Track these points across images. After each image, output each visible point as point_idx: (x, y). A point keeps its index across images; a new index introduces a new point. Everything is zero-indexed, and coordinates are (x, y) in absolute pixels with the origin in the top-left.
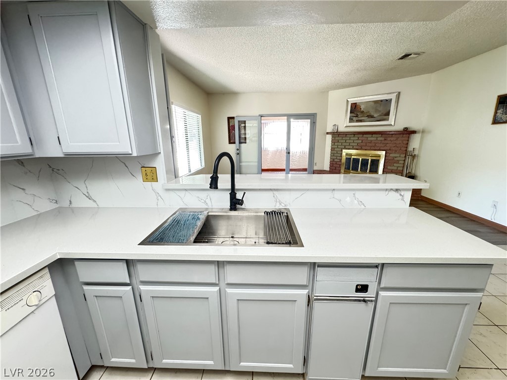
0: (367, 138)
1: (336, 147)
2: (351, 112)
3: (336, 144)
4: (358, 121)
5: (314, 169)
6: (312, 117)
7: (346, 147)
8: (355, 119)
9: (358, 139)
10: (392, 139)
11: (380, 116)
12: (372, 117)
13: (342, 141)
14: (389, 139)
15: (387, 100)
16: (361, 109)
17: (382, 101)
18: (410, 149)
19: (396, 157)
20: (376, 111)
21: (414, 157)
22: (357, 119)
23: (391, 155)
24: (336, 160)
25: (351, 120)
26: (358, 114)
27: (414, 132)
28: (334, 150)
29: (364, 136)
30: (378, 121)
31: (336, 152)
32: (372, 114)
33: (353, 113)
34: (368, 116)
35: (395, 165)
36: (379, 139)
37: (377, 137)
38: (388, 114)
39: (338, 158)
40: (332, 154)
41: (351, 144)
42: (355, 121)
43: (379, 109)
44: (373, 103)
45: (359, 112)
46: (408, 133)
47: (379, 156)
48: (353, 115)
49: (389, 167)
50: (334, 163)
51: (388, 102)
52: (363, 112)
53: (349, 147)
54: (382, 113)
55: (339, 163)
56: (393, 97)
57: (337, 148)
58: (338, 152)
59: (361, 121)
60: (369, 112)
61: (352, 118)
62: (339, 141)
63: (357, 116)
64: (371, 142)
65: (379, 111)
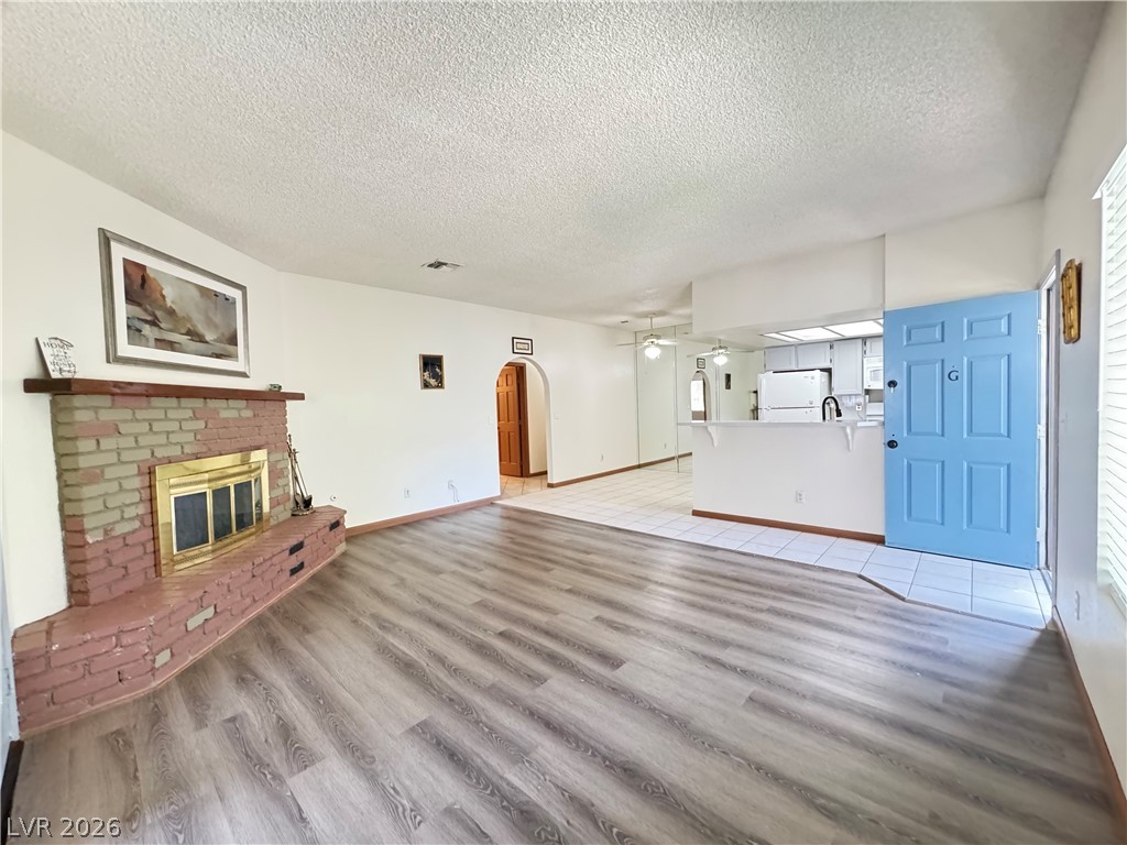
1: (113, 458)
3: (105, 443)
4: (163, 344)
8: (147, 330)
9: (192, 418)
11: (219, 340)
12: (202, 340)
13: (137, 428)
15: (227, 298)
16: (163, 297)
17: (216, 295)
19: (278, 462)
20: (209, 322)
21: (294, 454)
22: (156, 333)
24: (118, 529)
25: (134, 332)
26: (159, 313)
28: (103, 478)
29: (207, 403)
30: (218, 356)
31: (114, 487)
32: (201, 329)
33: (138, 304)
34: (189, 333)
35: (279, 482)
37: (238, 411)
38: (233, 340)
39: (130, 513)
41: (172, 438)
42: (152, 342)
43: (214, 318)
44: (195, 293)
45: (160, 307)
47: (262, 466)
48: (137, 311)
49: (273, 494)
51: (229, 303)
52: (171, 312)
54: (222, 334)
55: (143, 535)
56: (236, 295)
57: (120, 462)
58: (127, 484)
59: (171, 346)
60: (189, 318)
61: (138, 324)
62: (123, 428)
63: (154, 323)
64: (225, 424)
65: (216, 326)
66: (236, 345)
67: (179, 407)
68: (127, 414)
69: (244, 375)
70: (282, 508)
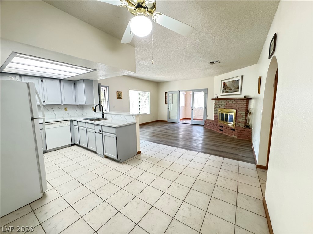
0: (229, 102)
1: (217, 107)
2: (223, 88)
3: (216, 105)
5: (207, 119)
6: (206, 91)
8: (225, 91)
9: (225, 103)
10: (239, 102)
11: (235, 89)
12: (232, 90)
14: (238, 102)
15: (237, 80)
16: (227, 85)
17: (235, 81)
19: (241, 113)
21: (251, 113)
23: (239, 112)
24: (216, 114)
25: (223, 91)
26: (226, 88)
27: (251, 99)
28: (216, 109)
29: (228, 100)
30: (234, 92)
32: (232, 88)
34: (230, 89)
35: (241, 118)
37: (233, 102)
38: (238, 88)
40: (215, 111)
41: (222, 105)
43: (234, 85)
44: (231, 82)
49: (238, 120)
50: (215, 116)
51: (238, 81)
52: (227, 87)
56: (240, 78)
59: (227, 92)
60: (230, 87)
62: (218, 104)
63: (225, 90)
64: (230, 104)
65: (234, 87)
66: (238, 89)
68: (218, 102)
69: (239, 95)
70: (241, 124)
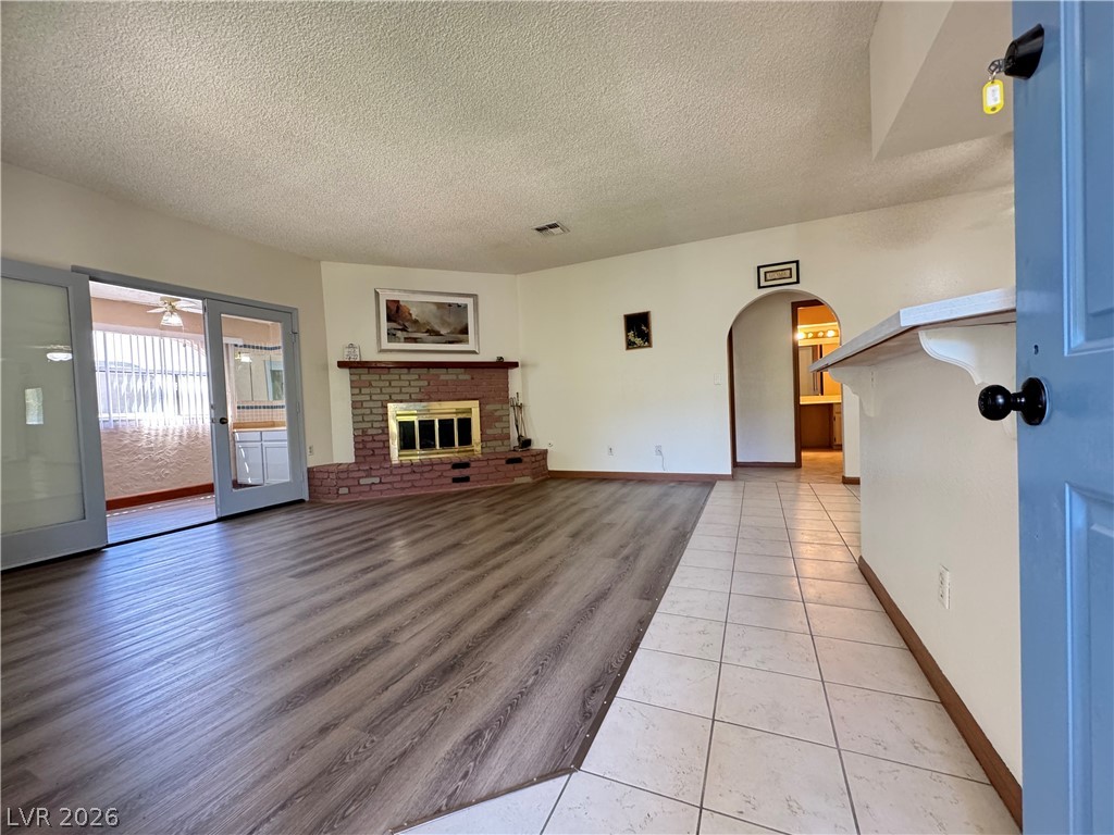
0: (438, 375)
1: (368, 398)
2: (389, 319)
3: (364, 391)
4: (408, 340)
5: (313, 465)
6: (286, 317)
7: (394, 397)
8: (399, 334)
9: (419, 379)
10: (484, 377)
11: (452, 333)
12: (437, 334)
13: (381, 384)
15: (458, 306)
16: (410, 314)
17: (450, 305)
18: (512, 394)
19: (496, 410)
20: (444, 323)
21: (520, 407)
22: (405, 334)
23: (489, 407)
24: (370, 432)
25: (392, 336)
26: (406, 324)
27: (515, 365)
28: (362, 407)
29: (432, 370)
30: (448, 343)
31: (368, 411)
32: (437, 328)
33: (395, 321)
34: (429, 332)
35: (497, 424)
36: (461, 377)
37: (457, 375)
38: (465, 331)
39: (376, 425)
40: (358, 418)
41: (403, 390)
42: (402, 340)
43: (448, 320)
44: (434, 308)
45: (408, 321)
46: (503, 366)
47: (469, 411)
48: (394, 325)
49: (489, 432)
50: (366, 438)
51: (462, 309)
52: (416, 322)
53: (399, 397)
54: (455, 329)
55: (383, 437)
56: (468, 302)
57: (371, 400)
58: (374, 411)
59: (415, 340)
60: (428, 323)
61: (394, 332)
62: (374, 384)
63: (404, 329)
64: (446, 383)
65: (449, 324)
66: (467, 333)
67: (409, 373)
68: (377, 377)
69: (474, 352)
70: (500, 443)
